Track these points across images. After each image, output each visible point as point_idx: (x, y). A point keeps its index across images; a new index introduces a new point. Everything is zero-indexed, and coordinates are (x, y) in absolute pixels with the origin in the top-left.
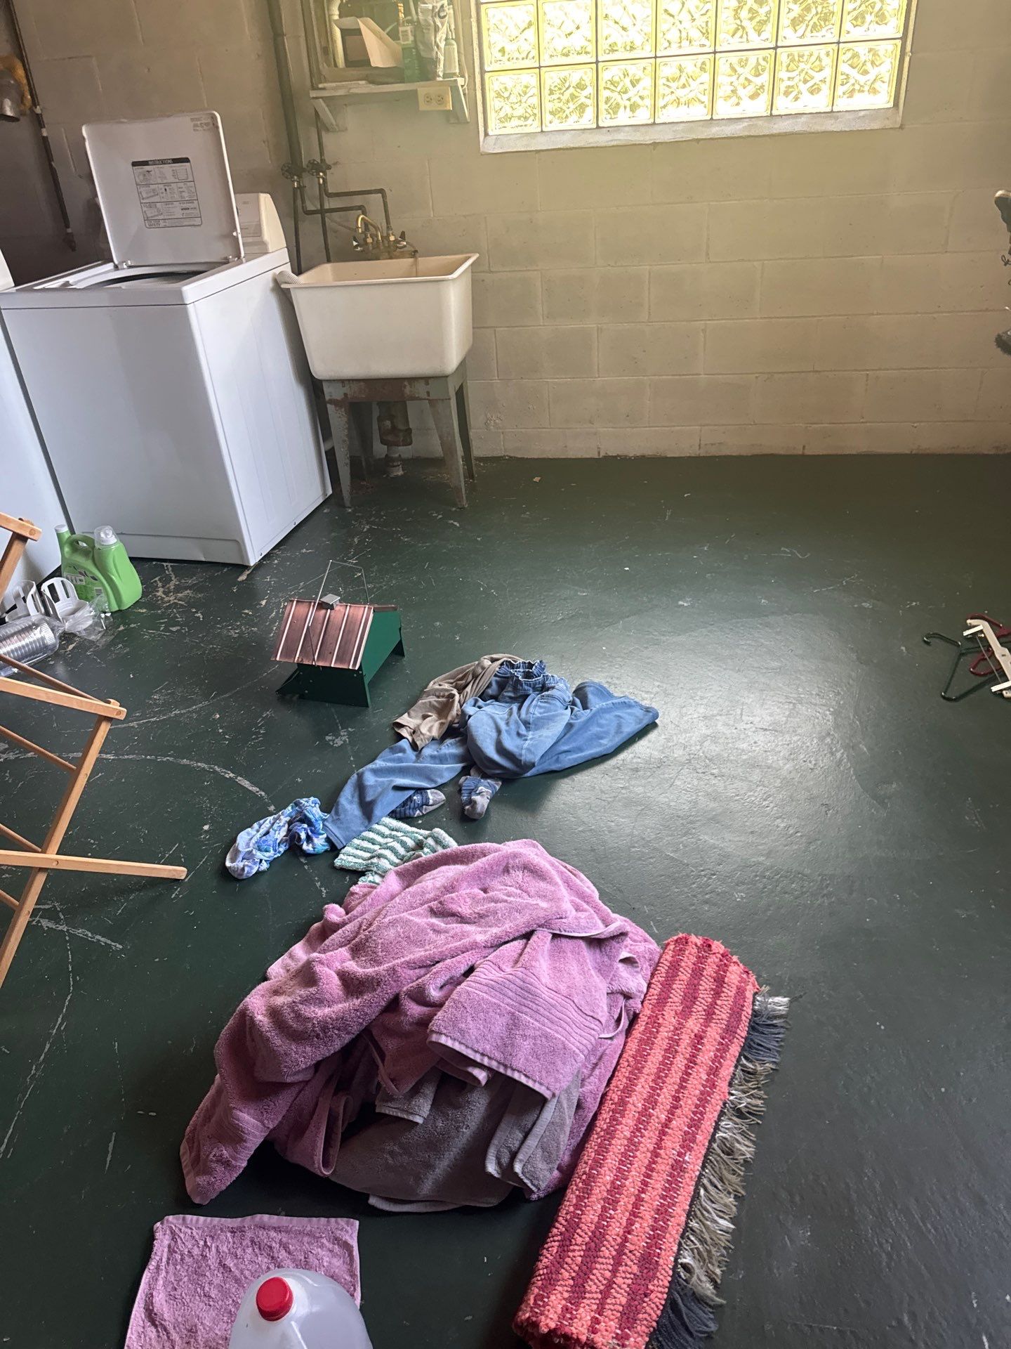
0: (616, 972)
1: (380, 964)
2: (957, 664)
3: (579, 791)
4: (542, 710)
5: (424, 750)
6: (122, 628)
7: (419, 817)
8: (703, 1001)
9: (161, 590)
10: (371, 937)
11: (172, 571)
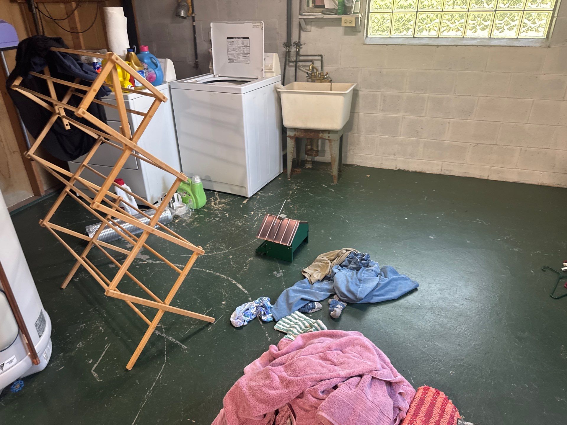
0: (397, 398)
1: (297, 376)
2: (558, 283)
3: (381, 314)
4: (367, 275)
5: (314, 284)
6: (197, 216)
7: (310, 313)
8: (434, 418)
9: (213, 203)
10: (293, 363)
11: (218, 196)
